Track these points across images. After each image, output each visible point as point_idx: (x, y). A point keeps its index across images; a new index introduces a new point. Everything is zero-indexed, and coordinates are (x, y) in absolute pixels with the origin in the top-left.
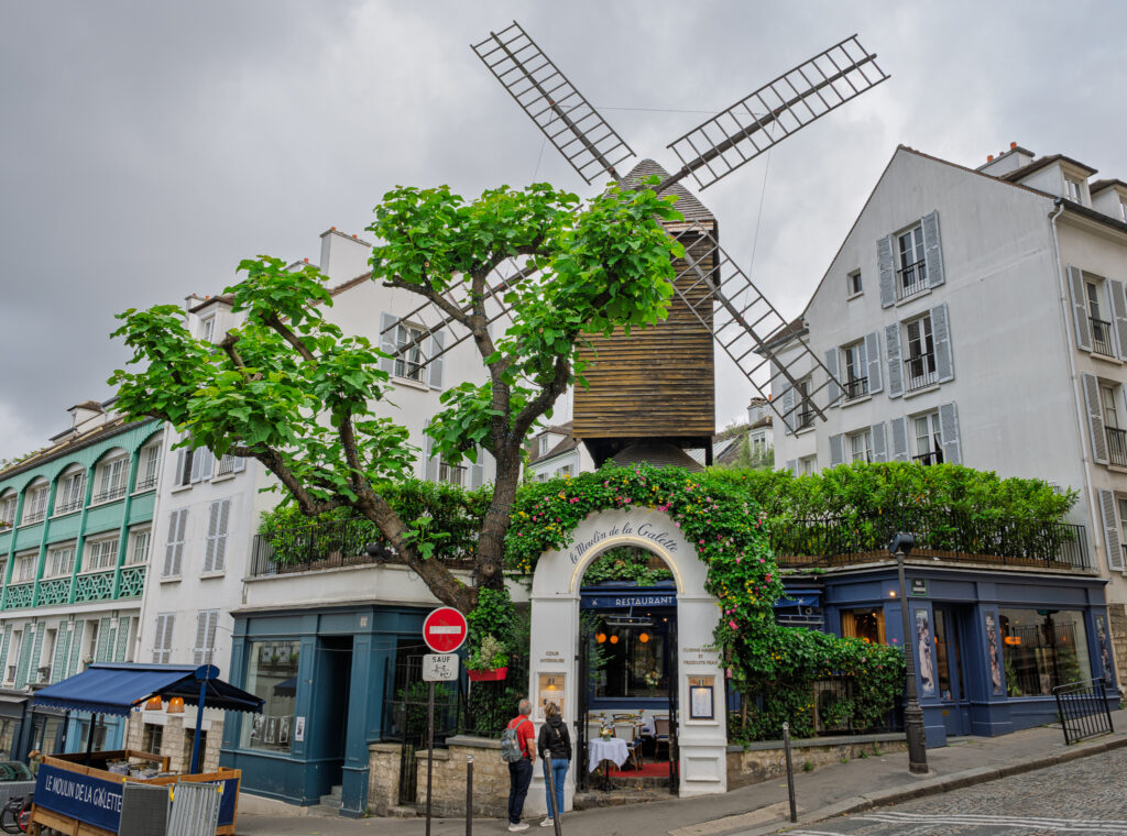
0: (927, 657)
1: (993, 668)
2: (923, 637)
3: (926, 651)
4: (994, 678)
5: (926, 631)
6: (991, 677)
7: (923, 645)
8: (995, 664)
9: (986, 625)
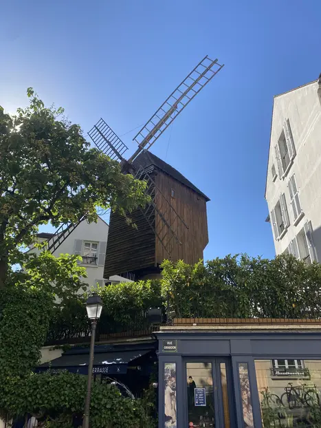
0: (172, 399)
1: (245, 410)
2: (169, 383)
3: (171, 394)
4: (246, 419)
5: (173, 379)
6: (243, 418)
7: (168, 390)
8: (247, 406)
9: (238, 374)
